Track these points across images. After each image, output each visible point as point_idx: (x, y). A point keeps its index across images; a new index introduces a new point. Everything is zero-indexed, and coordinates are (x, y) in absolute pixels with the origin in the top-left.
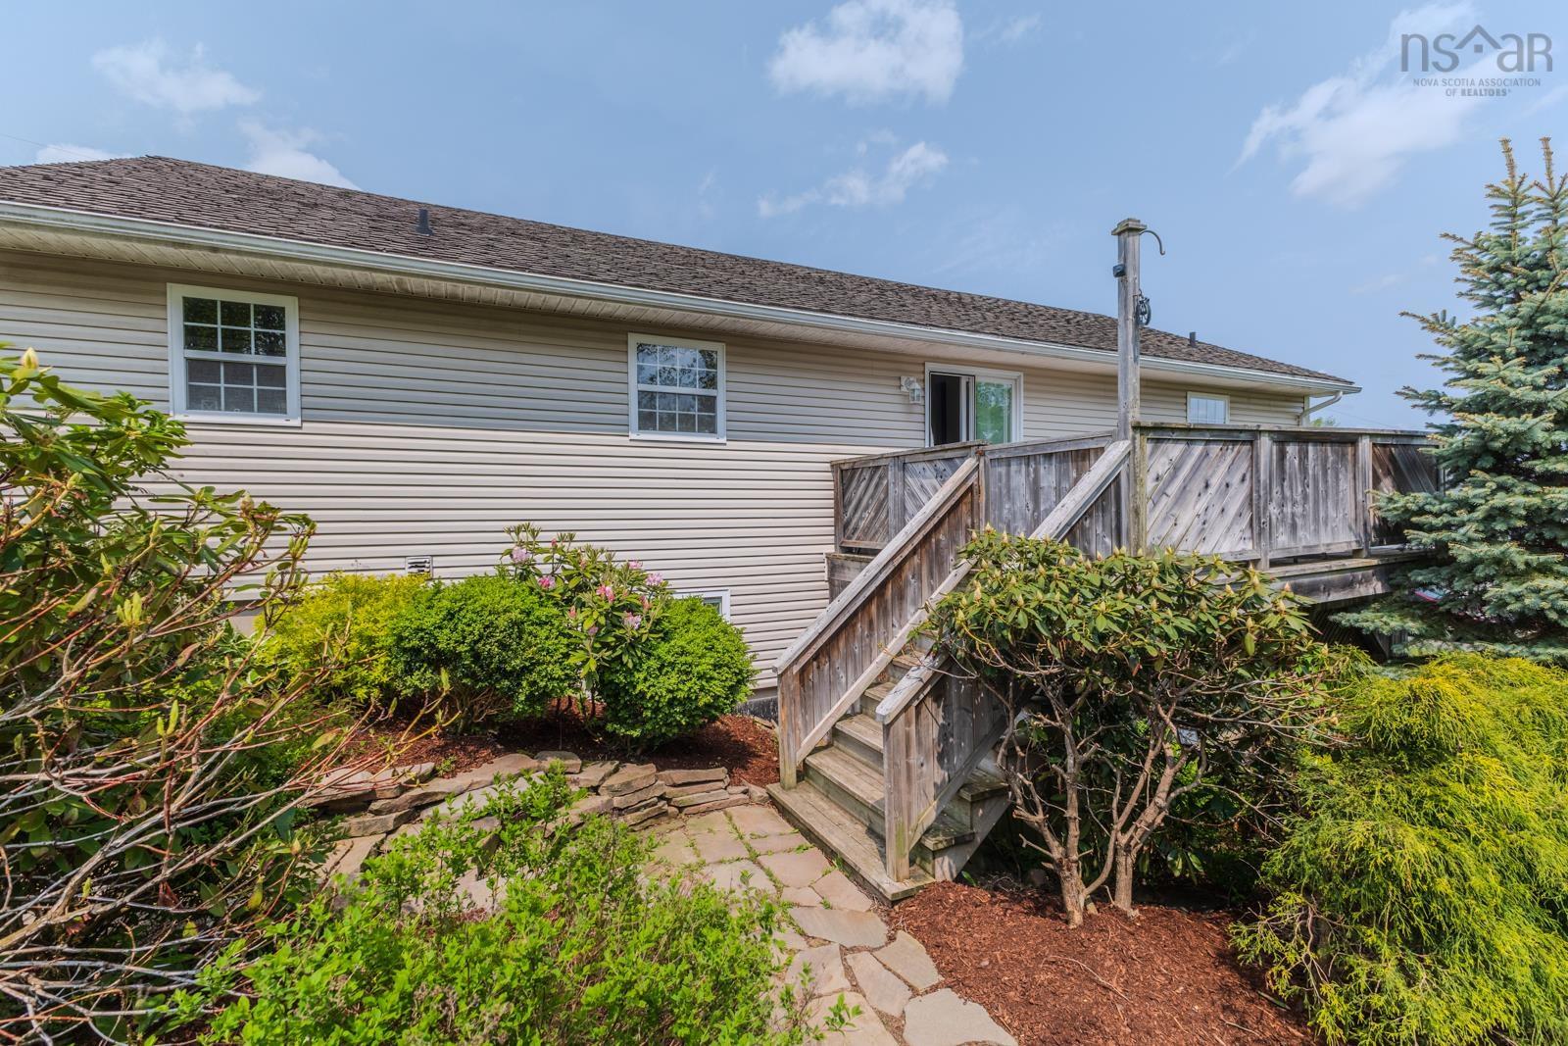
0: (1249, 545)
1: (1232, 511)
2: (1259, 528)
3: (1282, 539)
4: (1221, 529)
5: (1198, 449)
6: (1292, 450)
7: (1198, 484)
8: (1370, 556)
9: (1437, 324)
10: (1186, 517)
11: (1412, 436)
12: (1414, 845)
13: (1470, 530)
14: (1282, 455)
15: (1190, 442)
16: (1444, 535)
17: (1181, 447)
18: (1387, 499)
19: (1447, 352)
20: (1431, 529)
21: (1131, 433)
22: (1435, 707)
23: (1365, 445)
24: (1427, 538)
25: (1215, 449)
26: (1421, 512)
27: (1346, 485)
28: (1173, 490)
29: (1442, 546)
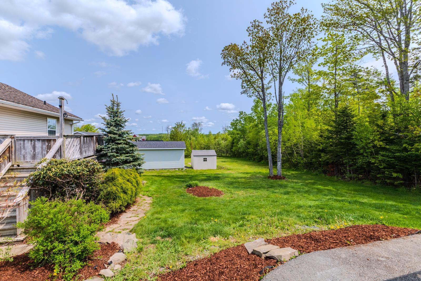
0: (80, 156)
1: (77, 150)
2: (81, 153)
3: (84, 154)
4: (76, 154)
5: (73, 139)
6: (85, 138)
7: (73, 146)
8: (96, 156)
9: (104, 118)
10: (71, 152)
11: (100, 135)
12: (114, 188)
13: (110, 151)
14: (84, 139)
15: (71, 138)
16: (107, 152)
17: (70, 139)
18: (98, 147)
19: (105, 123)
20: (105, 151)
21: (63, 137)
22: (115, 174)
23: (94, 137)
24: (105, 152)
25: (75, 139)
26: (103, 148)
27: (92, 144)
28: (69, 147)
29: (106, 154)
